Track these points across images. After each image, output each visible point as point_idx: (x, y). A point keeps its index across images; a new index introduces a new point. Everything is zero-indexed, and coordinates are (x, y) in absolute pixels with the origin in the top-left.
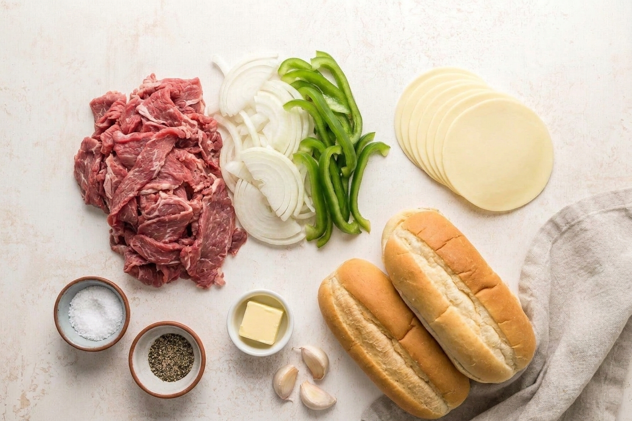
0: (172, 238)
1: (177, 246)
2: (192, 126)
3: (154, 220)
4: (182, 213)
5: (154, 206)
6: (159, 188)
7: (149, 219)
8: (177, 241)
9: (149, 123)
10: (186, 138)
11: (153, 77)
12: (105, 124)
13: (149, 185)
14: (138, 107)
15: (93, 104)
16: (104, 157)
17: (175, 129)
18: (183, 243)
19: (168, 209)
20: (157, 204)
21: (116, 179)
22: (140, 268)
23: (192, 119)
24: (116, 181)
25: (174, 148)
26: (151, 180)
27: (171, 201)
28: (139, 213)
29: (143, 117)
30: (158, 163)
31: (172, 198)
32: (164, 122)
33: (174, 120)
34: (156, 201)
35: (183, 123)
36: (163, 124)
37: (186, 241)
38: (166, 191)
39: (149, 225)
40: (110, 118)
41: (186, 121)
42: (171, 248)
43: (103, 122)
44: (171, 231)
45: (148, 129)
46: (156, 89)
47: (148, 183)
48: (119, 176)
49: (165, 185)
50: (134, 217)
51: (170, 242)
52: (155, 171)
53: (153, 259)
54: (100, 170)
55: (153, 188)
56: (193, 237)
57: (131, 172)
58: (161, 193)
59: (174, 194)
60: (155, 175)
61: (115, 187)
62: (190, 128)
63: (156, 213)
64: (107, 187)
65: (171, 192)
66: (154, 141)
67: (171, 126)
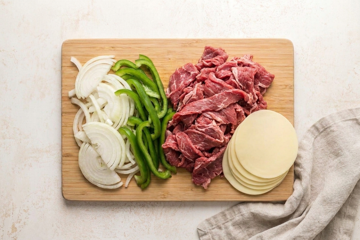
0: (201, 148)
1: (201, 154)
2: (254, 98)
3: (199, 133)
4: (217, 140)
5: (206, 125)
6: (215, 118)
7: (197, 130)
8: (202, 151)
9: (234, 80)
10: (247, 102)
11: (252, 58)
12: (208, 64)
13: (209, 113)
14: (233, 68)
15: (207, 48)
16: (195, 80)
17: (245, 93)
18: (204, 154)
19: (211, 132)
20: (208, 125)
21: (195, 98)
22: (171, 150)
23: (257, 94)
24: (194, 98)
25: (237, 102)
26: (213, 111)
27: (216, 130)
28: (194, 123)
29: (233, 74)
30: (223, 105)
31: (218, 128)
32: (241, 85)
33: (247, 88)
34: (208, 123)
35: (251, 93)
36: (241, 86)
37: (206, 154)
38: (217, 122)
39: (195, 133)
40: (213, 63)
41: (253, 94)
42: (197, 153)
43: (208, 62)
44: (204, 144)
45: (231, 83)
46: (249, 65)
47: (210, 111)
48: (197, 97)
49: (219, 119)
50: (190, 123)
51: (199, 149)
52: (219, 108)
53: (183, 151)
54: (189, 86)
55: (211, 116)
56: (210, 154)
57: (206, 100)
58: (214, 121)
59: (220, 126)
60: (217, 110)
61: (191, 100)
62: (253, 99)
63: (203, 130)
64: (187, 98)
65: (219, 124)
66: (230, 92)
67: (244, 90)
